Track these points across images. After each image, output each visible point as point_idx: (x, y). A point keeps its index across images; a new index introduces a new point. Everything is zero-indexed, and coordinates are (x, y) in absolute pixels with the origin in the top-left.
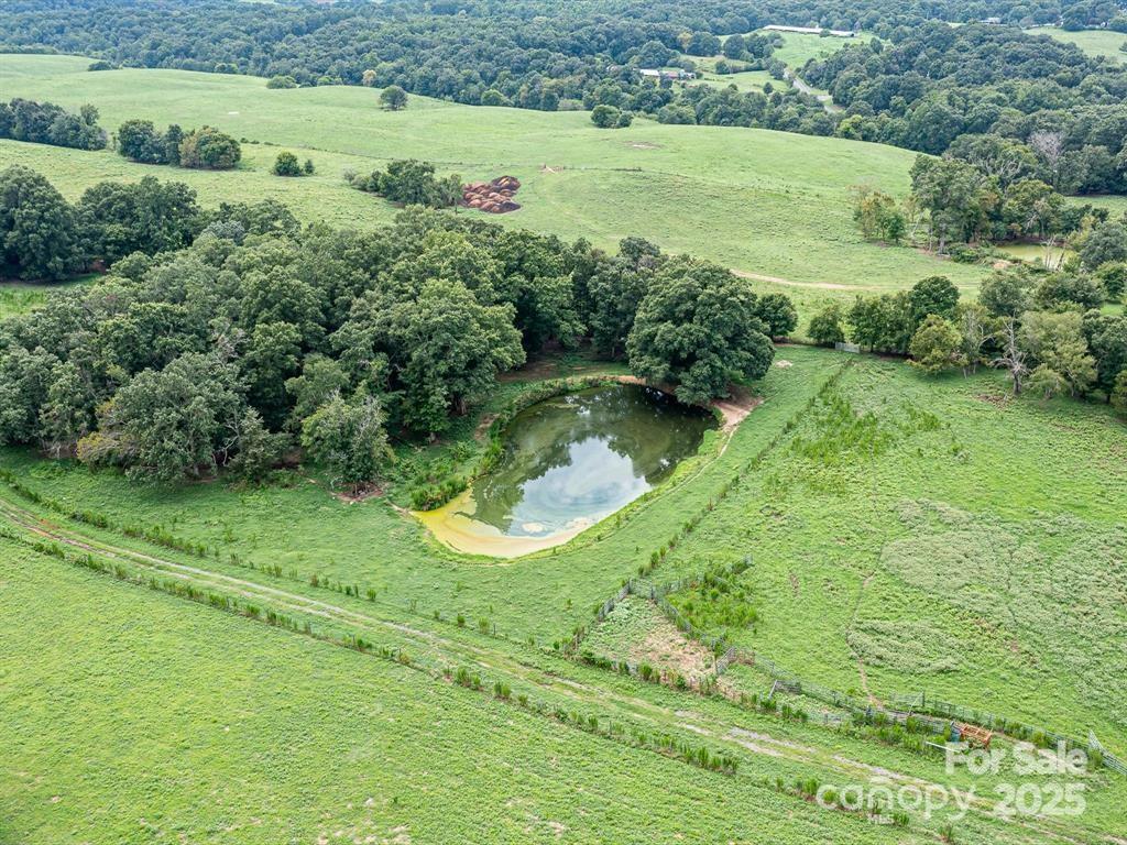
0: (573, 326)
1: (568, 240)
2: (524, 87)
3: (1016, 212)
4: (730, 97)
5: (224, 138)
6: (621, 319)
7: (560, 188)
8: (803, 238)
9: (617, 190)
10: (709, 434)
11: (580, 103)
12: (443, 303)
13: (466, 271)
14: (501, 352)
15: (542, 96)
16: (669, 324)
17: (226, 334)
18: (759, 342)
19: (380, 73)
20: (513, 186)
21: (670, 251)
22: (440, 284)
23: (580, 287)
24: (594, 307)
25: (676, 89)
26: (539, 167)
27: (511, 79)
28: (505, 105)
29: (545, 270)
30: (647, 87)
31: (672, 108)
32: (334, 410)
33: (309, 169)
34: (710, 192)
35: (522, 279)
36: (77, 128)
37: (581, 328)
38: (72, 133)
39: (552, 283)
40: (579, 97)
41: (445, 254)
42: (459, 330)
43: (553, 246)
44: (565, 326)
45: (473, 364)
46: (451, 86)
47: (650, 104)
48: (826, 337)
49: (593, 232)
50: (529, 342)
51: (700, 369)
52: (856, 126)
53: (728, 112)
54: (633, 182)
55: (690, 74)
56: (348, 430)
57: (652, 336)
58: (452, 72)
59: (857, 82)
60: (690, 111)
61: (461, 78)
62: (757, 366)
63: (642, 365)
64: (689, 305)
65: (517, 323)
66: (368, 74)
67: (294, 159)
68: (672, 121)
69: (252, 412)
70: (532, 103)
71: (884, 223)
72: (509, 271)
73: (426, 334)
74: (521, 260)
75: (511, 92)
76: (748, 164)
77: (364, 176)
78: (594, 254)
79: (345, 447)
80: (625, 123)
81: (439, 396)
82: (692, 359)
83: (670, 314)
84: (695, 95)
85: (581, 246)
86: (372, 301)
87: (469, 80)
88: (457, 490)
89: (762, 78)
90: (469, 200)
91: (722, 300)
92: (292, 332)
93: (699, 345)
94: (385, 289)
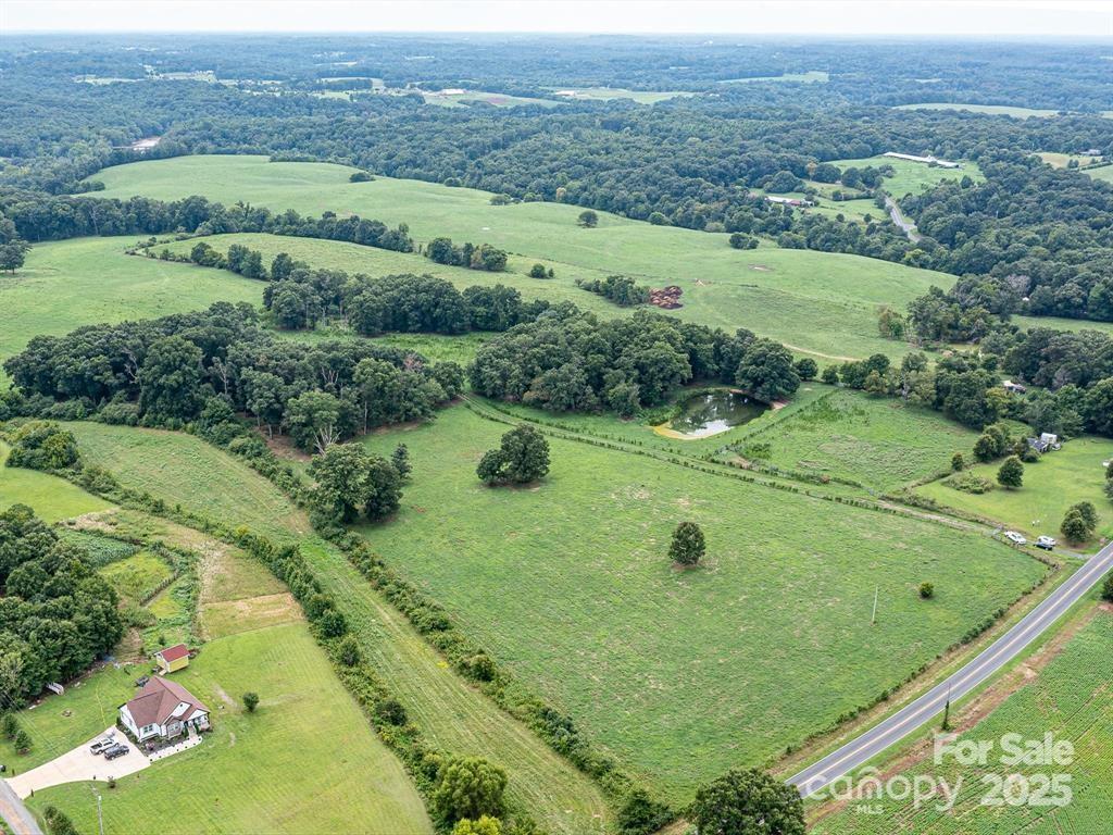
0: (712, 366)
1: (713, 328)
2: (680, 209)
3: (965, 325)
4: (835, 227)
5: (499, 252)
6: (734, 364)
7: (706, 295)
8: (845, 333)
9: (740, 298)
10: (767, 412)
11: (722, 226)
12: (662, 351)
13: (670, 339)
14: (684, 372)
15: (694, 217)
16: (754, 366)
17: (577, 358)
18: (793, 376)
19: (569, 190)
20: (678, 293)
21: (760, 336)
22: (662, 344)
23: (717, 348)
24: (722, 359)
25: (797, 216)
26: (694, 281)
27: (670, 201)
28: (666, 224)
29: (702, 341)
30: (773, 215)
31: (789, 235)
32: (622, 387)
33: (551, 274)
34: (797, 303)
35: (692, 344)
36: (397, 239)
37: (716, 367)
38: (394, 241)
39: (705, 347)
40: (722, 219)
41: (662, 332)
42: (668, 361)
43: (706, 331)
44: (709, 366)
45: (673, 376)
46: (624, 204)
47: (774, 227)
48: (830, 379)
49: (724, 323)
50: (694, 370)
51: (766, 386)
52: (916, 257)
53: (830, 239)
54: (750, 294)
55: (809, 203)
56: (628, 394)
57: (746, 371)
58: (625, 193)
59: (935, 217)
60: (802, 237)
61: (632, 198)
62: (792, 387)
63: (742, 383)
64: (763, 359)
65: (690, 362)
66: (561, 191)
67: (543, 268)
68: (788, 246)
69: (589, 387)
70: (686, 222)
71: (891, 327)
72: (687, 340)
73: (656, 362)
74: (692, 336)
75: (670, 212)
76: (827, 284)
77: (589, 282)
78: (724, 335)
79: (626, 401)
80: (753, 246)
81: (659, 386)
82: (763, 381)
83: (755, 362)
84: (809, 223)
85: (718, 331)
86: (632, 349)
87: (638, 200)
88: (665, 421)
89: (867, 207)
90: (652, 300)
91: (777, 357)
92: (602, 358)
93: (766, 375)
94: (636, 345)
